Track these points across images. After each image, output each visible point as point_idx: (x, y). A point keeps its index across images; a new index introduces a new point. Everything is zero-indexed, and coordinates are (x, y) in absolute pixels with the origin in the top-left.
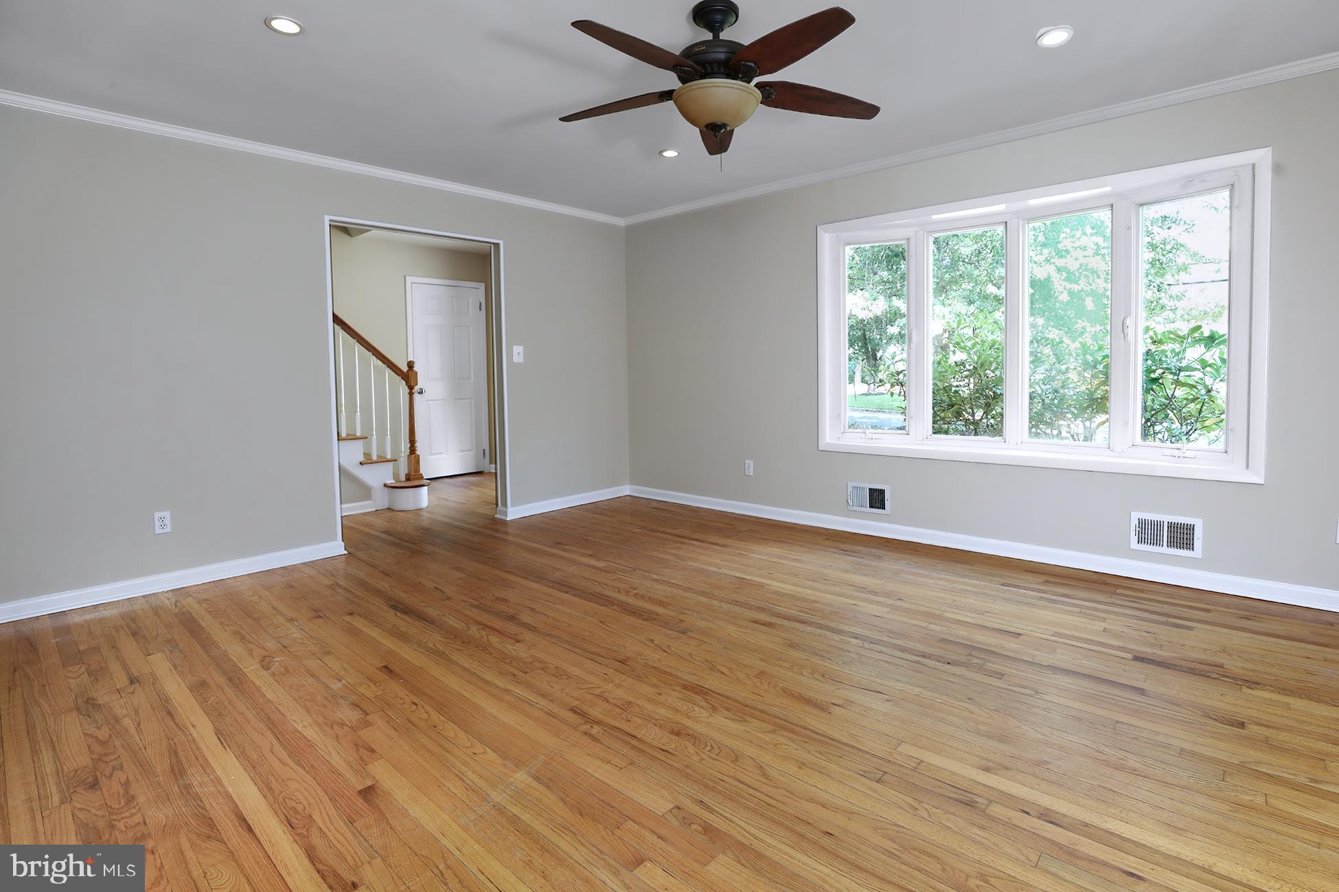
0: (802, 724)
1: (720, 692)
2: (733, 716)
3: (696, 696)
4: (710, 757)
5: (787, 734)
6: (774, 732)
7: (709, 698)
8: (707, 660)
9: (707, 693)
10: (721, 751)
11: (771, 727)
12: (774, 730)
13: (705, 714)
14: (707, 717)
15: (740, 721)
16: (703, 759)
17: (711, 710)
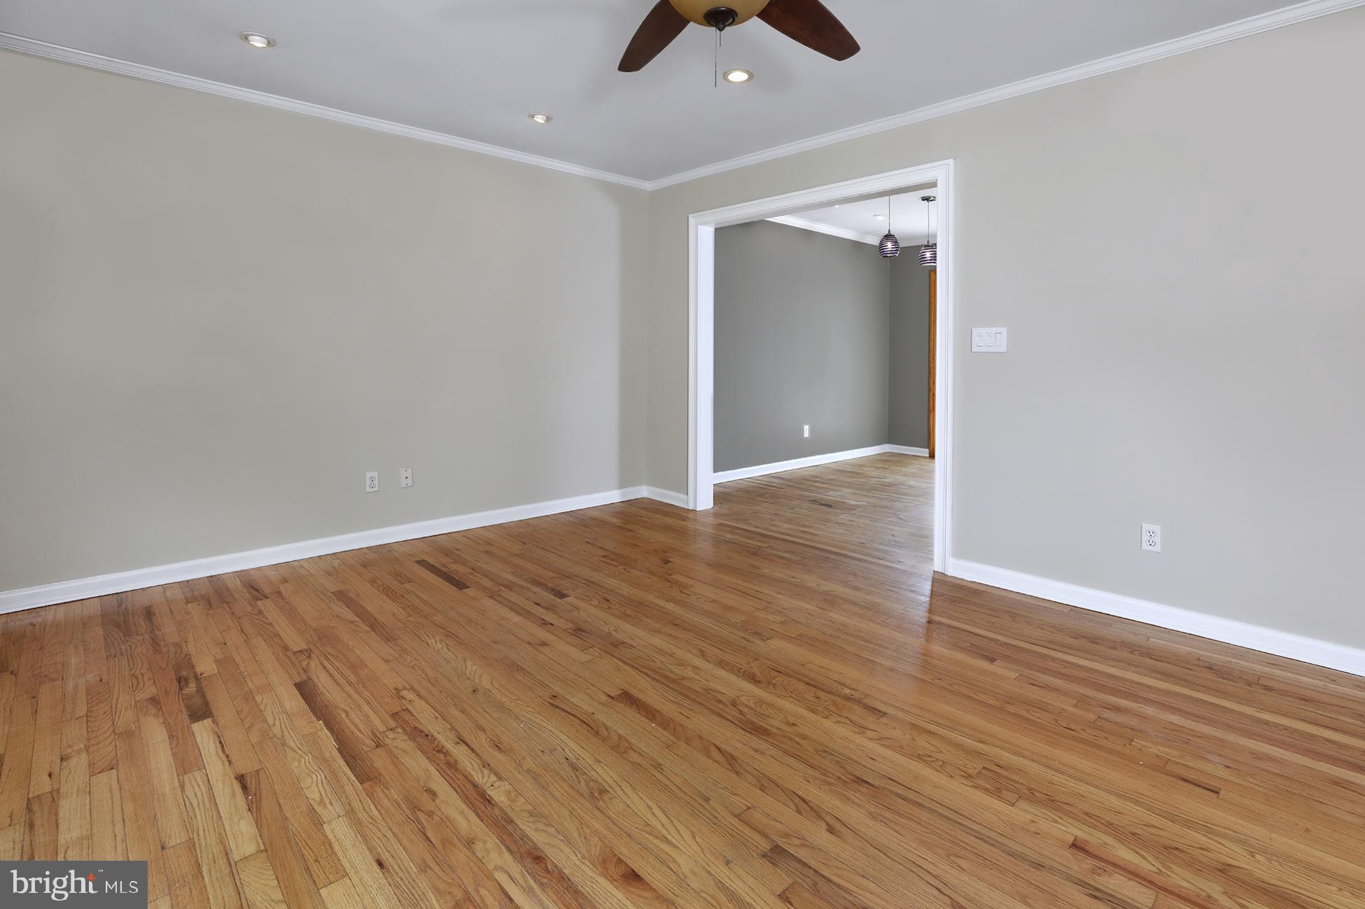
0: (653, 683)
1: (724, 721)
2: (716, 695)
3: (753, 719)
4: (741, 665)
5: (672, 675)
6: (683, 678)
7: (738, 715)
8: (737, 773)
9: (739, 721)
10: (732, 668)
11: (684, 683)
12: (682, 680)
13: (743, 699)
14: (742, 696)
15: (710, 690)
16: (748, 664)
17: (738, 703)
